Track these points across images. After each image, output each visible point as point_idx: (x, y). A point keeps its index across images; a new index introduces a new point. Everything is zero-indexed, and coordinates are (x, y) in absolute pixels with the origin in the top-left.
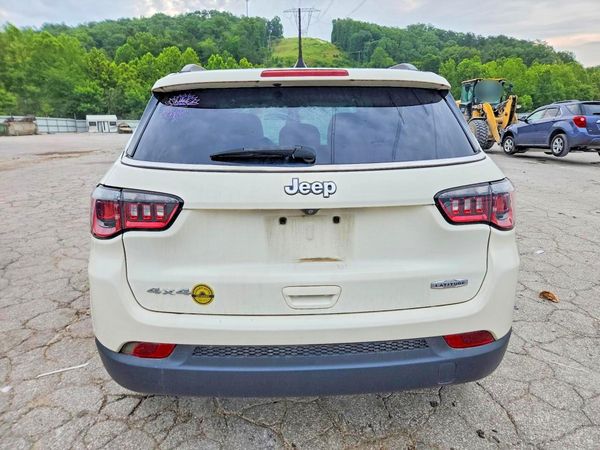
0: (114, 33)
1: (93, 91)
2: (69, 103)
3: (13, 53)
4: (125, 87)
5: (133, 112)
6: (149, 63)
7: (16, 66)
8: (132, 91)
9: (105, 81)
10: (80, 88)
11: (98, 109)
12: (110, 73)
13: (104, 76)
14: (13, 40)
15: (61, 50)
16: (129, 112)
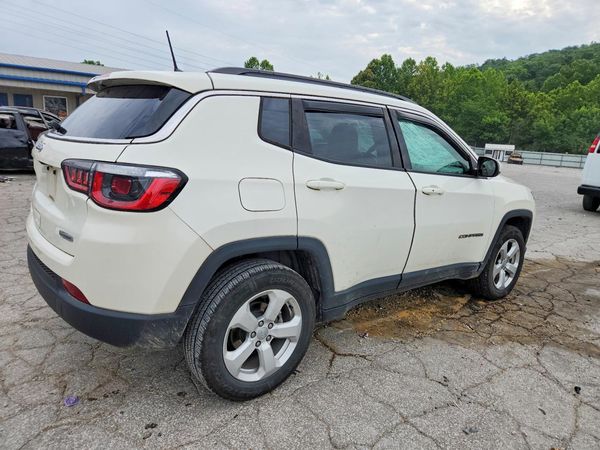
0: (552, 63)
1: (499, 121)
2: (475, 131)
3: (443, 88)
4: (535, 117)
5: (535, 144)
6: (573, 91)
7: (441, 99)
8: (542, 122)
9: (516, 111)
10: (488, 118)
11: (498, 138)
12: (524, 103)
13: (517, 106)
14: (446, 77)
15: (484, 83)
16: (531, 142)
